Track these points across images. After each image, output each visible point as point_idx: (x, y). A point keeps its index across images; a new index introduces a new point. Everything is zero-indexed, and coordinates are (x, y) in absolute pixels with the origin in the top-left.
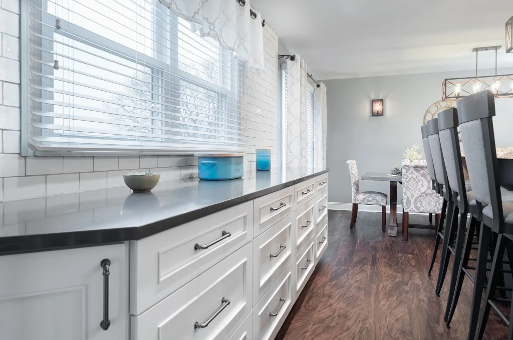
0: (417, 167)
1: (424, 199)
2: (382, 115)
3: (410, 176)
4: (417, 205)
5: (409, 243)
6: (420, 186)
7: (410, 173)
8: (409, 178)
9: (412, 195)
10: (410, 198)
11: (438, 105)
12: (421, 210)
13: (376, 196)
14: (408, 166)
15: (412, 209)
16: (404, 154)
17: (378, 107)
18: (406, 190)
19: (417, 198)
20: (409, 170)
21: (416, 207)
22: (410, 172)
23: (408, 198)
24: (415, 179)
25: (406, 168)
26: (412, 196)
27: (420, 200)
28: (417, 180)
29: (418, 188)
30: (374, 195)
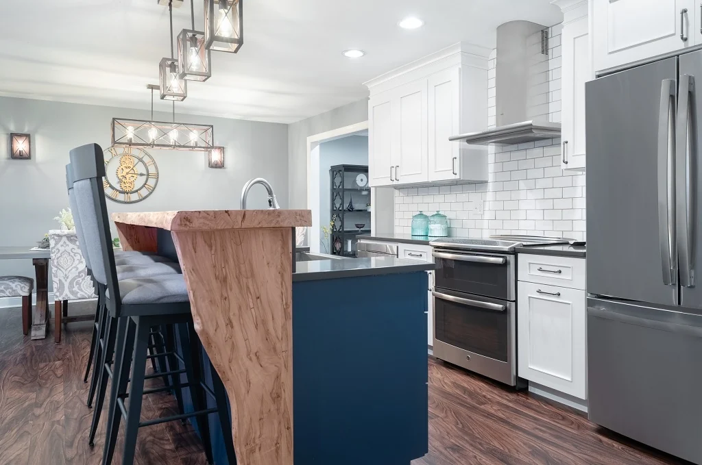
0: (72, 236)
1: (83, 279)
2: (28, 157)
3: (62, 249)
4: (74, 289)
5: (63, 343)
6: (77, 262)
7: (62, 246)
8: (61, 252)
9: (66, 275)
10: (63, 281)
11: (113, 151)
12: (79, 296)
13: (11, 284)
14: (58, 236)
15: (66, 295)
16: (57, 218)
17: (21, 145)
18: (56, 269)
19: (74, 279)
20: (60, 240)
21: (72, 293)
22: (61, 243)
23: (60, 280)
24: (69, 253)
25: (56, 237)
26: (66, 277)
27: (77, 282)
28: (72, 254)
29: (74, 265)
30: (8, 282)
